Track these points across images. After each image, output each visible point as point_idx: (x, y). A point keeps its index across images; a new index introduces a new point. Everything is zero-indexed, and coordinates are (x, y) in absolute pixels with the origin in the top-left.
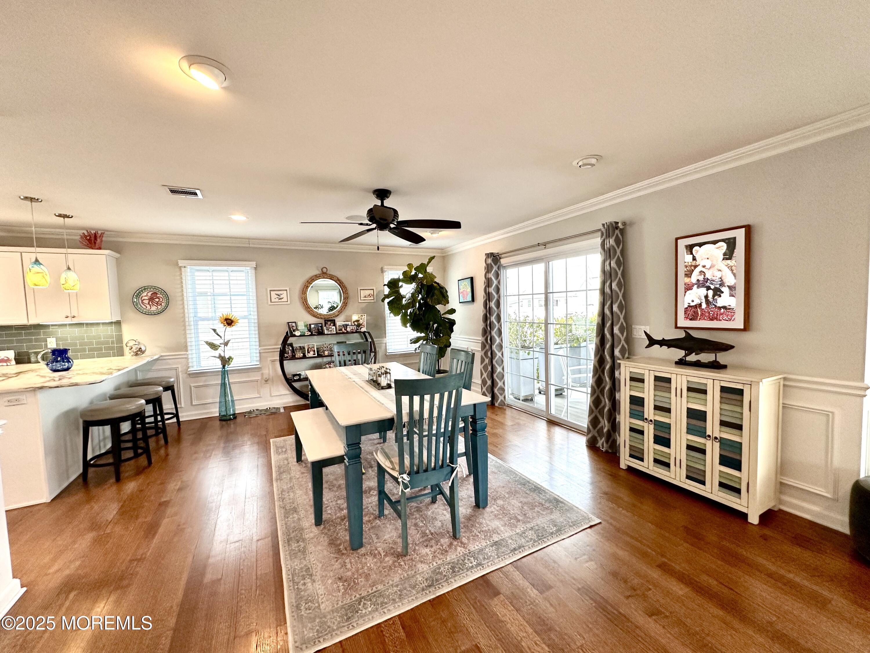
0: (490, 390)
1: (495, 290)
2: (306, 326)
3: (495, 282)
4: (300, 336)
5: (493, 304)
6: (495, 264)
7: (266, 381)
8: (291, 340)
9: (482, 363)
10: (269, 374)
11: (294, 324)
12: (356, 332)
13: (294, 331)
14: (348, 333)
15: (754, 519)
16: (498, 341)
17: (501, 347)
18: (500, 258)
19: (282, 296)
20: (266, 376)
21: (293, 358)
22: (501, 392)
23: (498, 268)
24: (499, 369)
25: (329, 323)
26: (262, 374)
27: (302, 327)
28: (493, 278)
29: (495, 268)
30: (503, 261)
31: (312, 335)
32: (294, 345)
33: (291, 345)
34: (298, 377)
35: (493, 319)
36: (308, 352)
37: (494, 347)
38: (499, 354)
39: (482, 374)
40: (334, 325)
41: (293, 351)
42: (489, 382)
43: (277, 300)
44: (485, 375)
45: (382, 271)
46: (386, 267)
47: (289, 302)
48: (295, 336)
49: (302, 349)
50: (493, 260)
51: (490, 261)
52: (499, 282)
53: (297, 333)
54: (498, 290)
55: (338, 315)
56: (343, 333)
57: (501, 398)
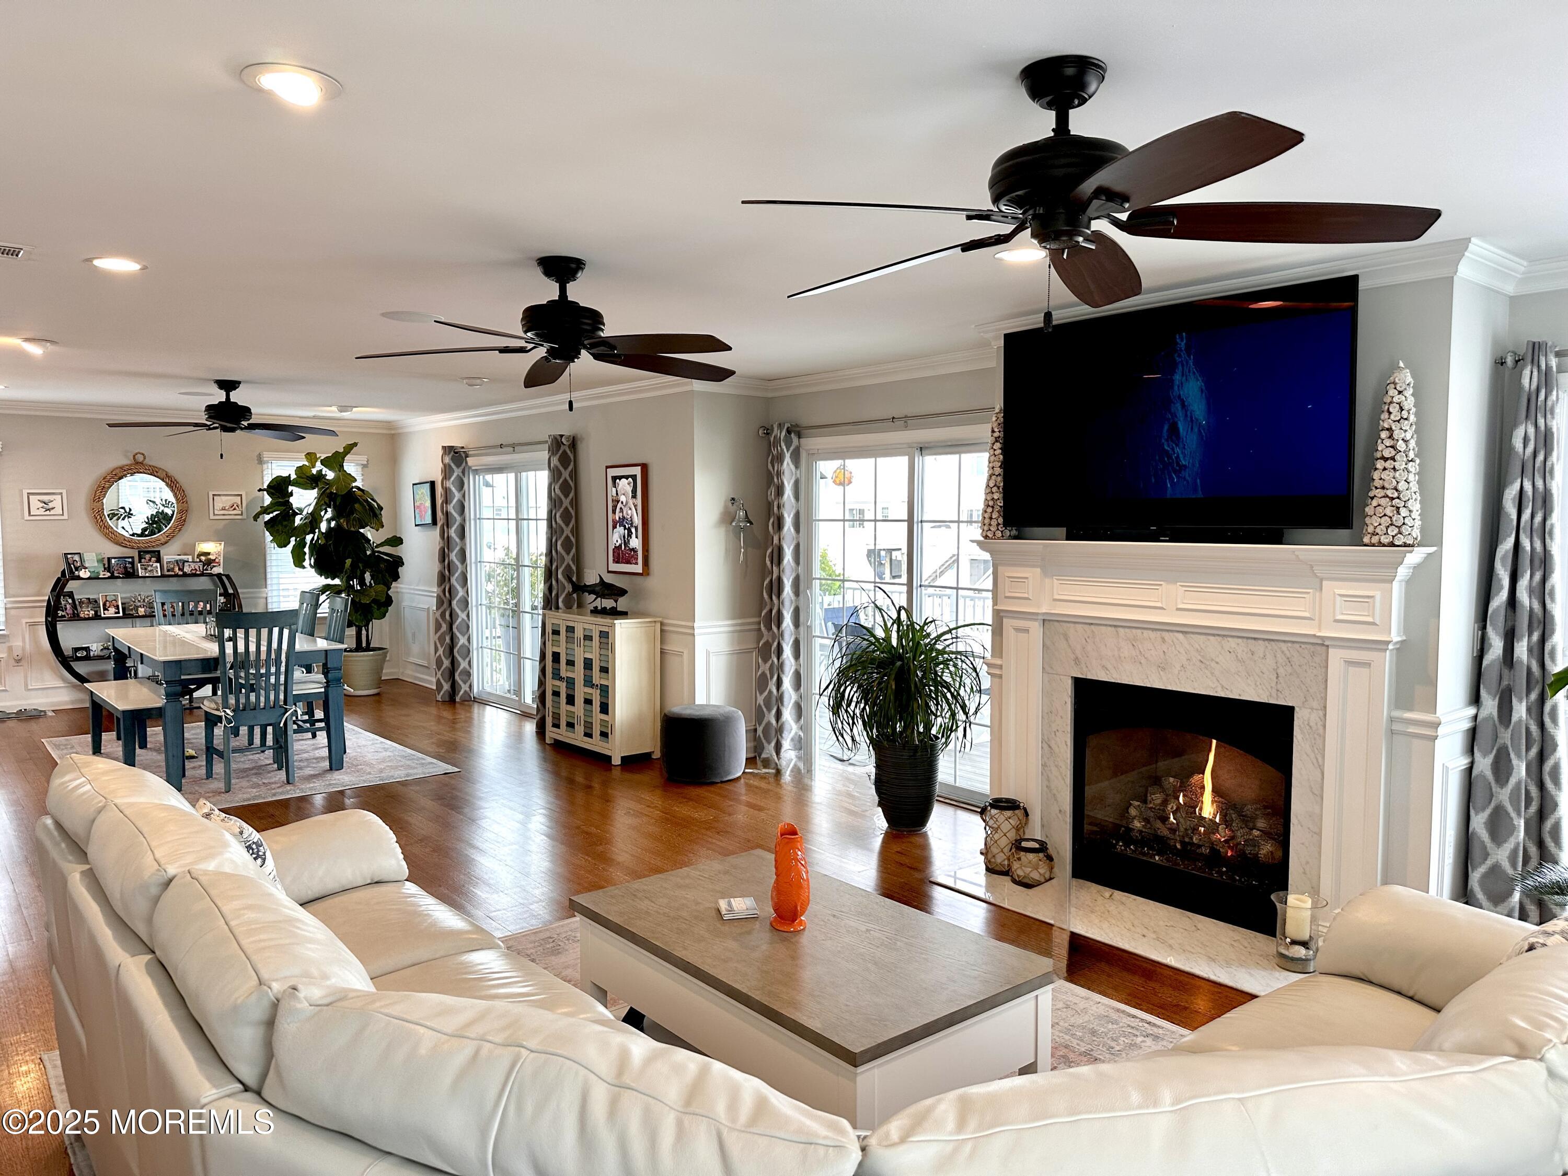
0: (447, 675)
1: (458, 508)
2: (100, 561)
3: (457, 496)
4: (89, 578)
5: (453, 532)
6: (458, 466)
7: (18, 661)
8: (71, 586)
9: (437, 631)
10: (24, 649)
11: (77, 558)
12: (202, 575)
13: (77, 569)
14: (185, 575)
15: (616, 761)
16: (461, 593)
17: (465, 603)
18: (467, 456)
19: (51, 505)
20: (17, 652)
21: (75, 617)
22: (465, 678)
23: (463, 472)
24: (462, 640)
25: (148, 557)
26: (10, 649)
27: (92, 562)
28: (453, 489)
29: (457, 472)
30: (470, 461)
31: (112, 577)
32: (76, 597)
33: (71, 595)
34: (85, 653)
35: (453, 556)
36: (105, 609)
37: (454, 603)
38: (463, 616)
39: (436, 650)
40: (159, 560)
41: (74, 606)
42: (446, 663)
43: (42, 511)
44: (441, 651)
45: (260, 461)
46: (266, 455)
47: (66, 517)
48: (79, 578)
49: (94, 602)
50: (452, 459)
51: (447, 460)
52: (464, 496)
53: (83, 574)
54: (462, 509)
55: (166, 543)
56: (176, 575)
57: (464, 687)
